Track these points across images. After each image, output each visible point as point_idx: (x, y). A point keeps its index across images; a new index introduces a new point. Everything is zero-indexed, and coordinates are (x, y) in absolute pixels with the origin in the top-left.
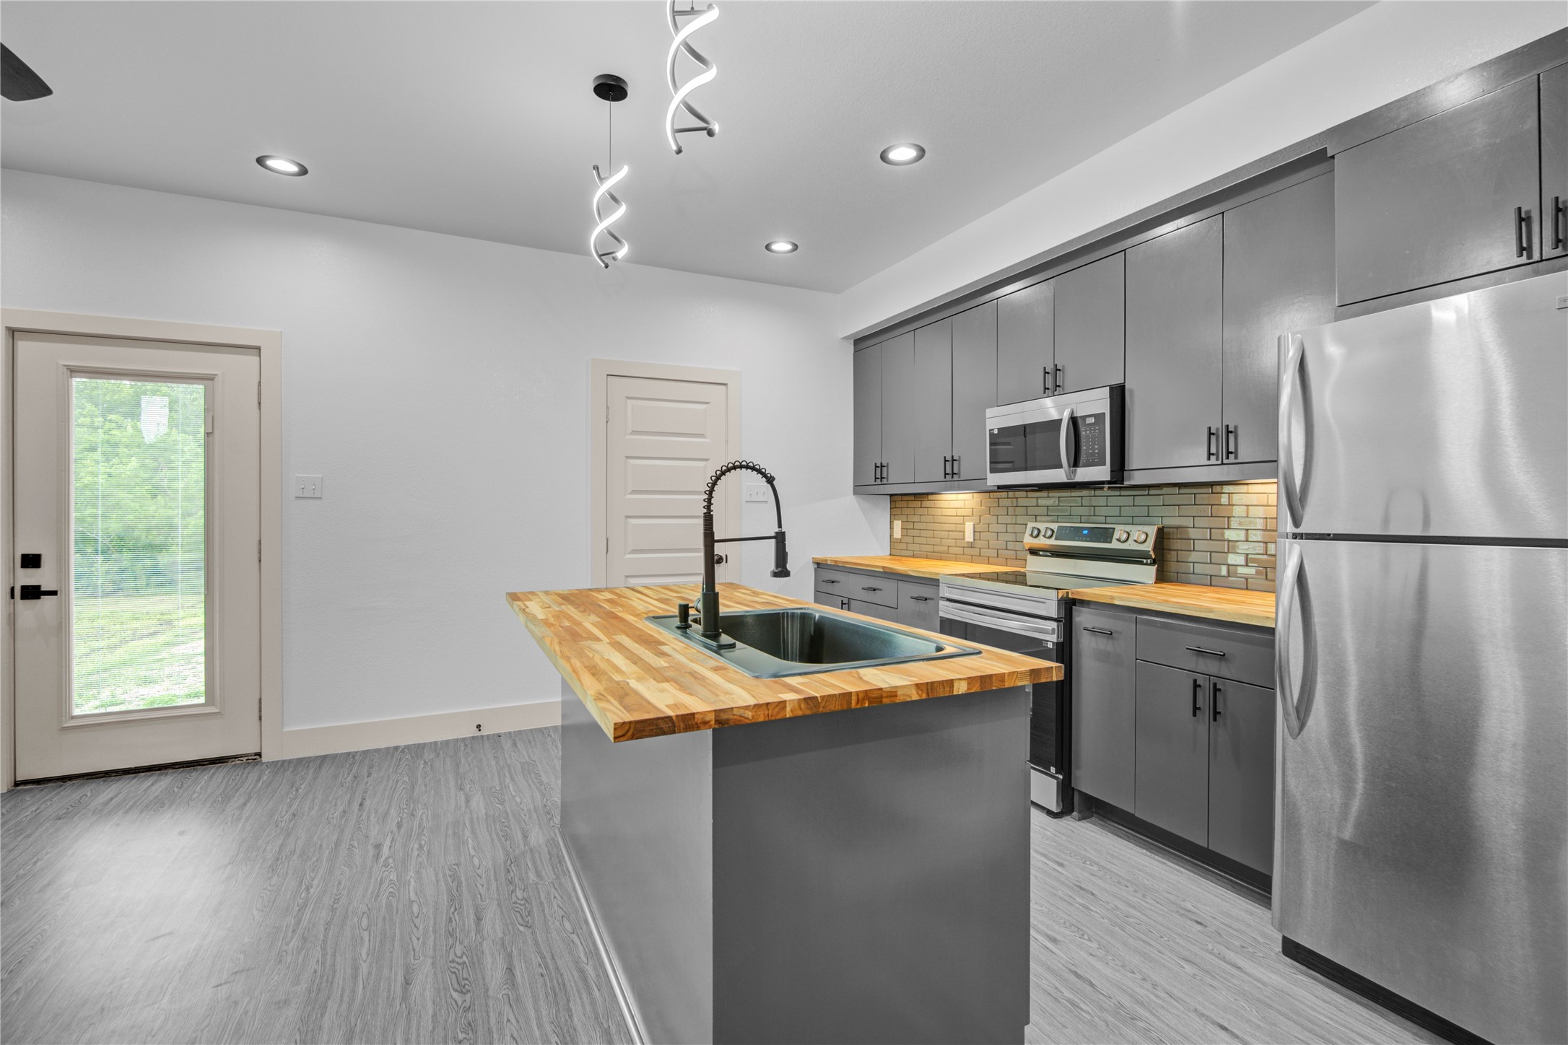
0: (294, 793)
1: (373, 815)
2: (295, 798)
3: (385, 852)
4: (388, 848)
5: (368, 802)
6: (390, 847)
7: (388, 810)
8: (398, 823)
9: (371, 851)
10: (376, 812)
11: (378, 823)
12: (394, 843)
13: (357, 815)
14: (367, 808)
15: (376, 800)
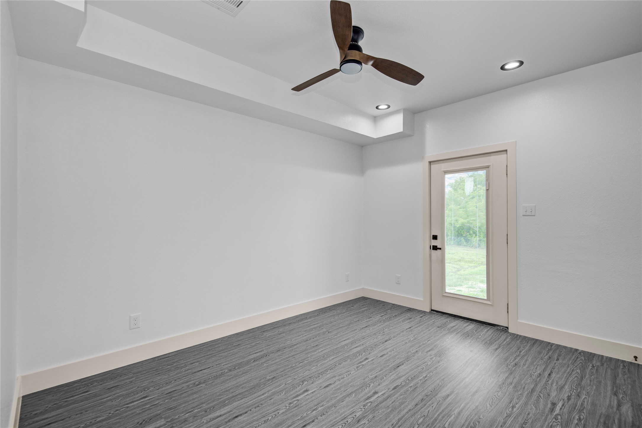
0: (518, 353)
1: (555, 384)
2: (518, 356)
3: (557, 410)
4: (559, 409)
5: (553, 375)
6: (561, 409)
7: (564, 385)
8: (568, 396)
9: (549, 406)
10: (557, 383)
11: (557, 391)
12: (563, 407)
13: (546, 379)
14: (553, 378)
15: (558, 376)
